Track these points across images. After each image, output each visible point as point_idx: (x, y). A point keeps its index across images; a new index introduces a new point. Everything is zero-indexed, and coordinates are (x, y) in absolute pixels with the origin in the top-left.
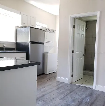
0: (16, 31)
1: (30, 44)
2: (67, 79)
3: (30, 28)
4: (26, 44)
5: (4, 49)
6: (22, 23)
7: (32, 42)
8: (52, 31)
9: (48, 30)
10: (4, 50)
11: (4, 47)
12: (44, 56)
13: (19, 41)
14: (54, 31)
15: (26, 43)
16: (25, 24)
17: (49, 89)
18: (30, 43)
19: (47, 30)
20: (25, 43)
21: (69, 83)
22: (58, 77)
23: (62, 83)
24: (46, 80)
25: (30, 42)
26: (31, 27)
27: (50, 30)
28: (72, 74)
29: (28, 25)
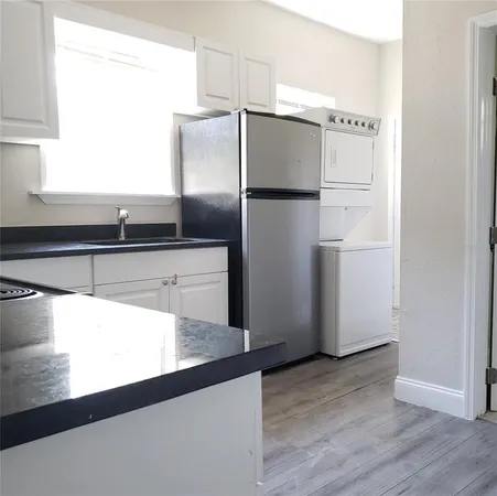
0: (180, 139)
1: (244, 201)
2: (460, 394)
3: (244, 117)
4: (229, 204)
5: (122, 234)
6: (205, 93)
7: (255, 193)
8: (363, 125)
9: (342, 121)
10: (123, 238)
11: (122, 220)
12: (321, 262)
13: (191, 190)
14: (372, 127)
15: (228, 196)
16: (216, 100)
17: (356, 453)
18: (248, 197)
19: (332, 119)
20: (220, 197)
21: (471, 418)
22: (400, 380)
23: (427, 413)
24: (336, 390)
25: (248, 190)
26: (248, 112)
27: (349, 122)
28: (486, 366)
29: (236, 105)
